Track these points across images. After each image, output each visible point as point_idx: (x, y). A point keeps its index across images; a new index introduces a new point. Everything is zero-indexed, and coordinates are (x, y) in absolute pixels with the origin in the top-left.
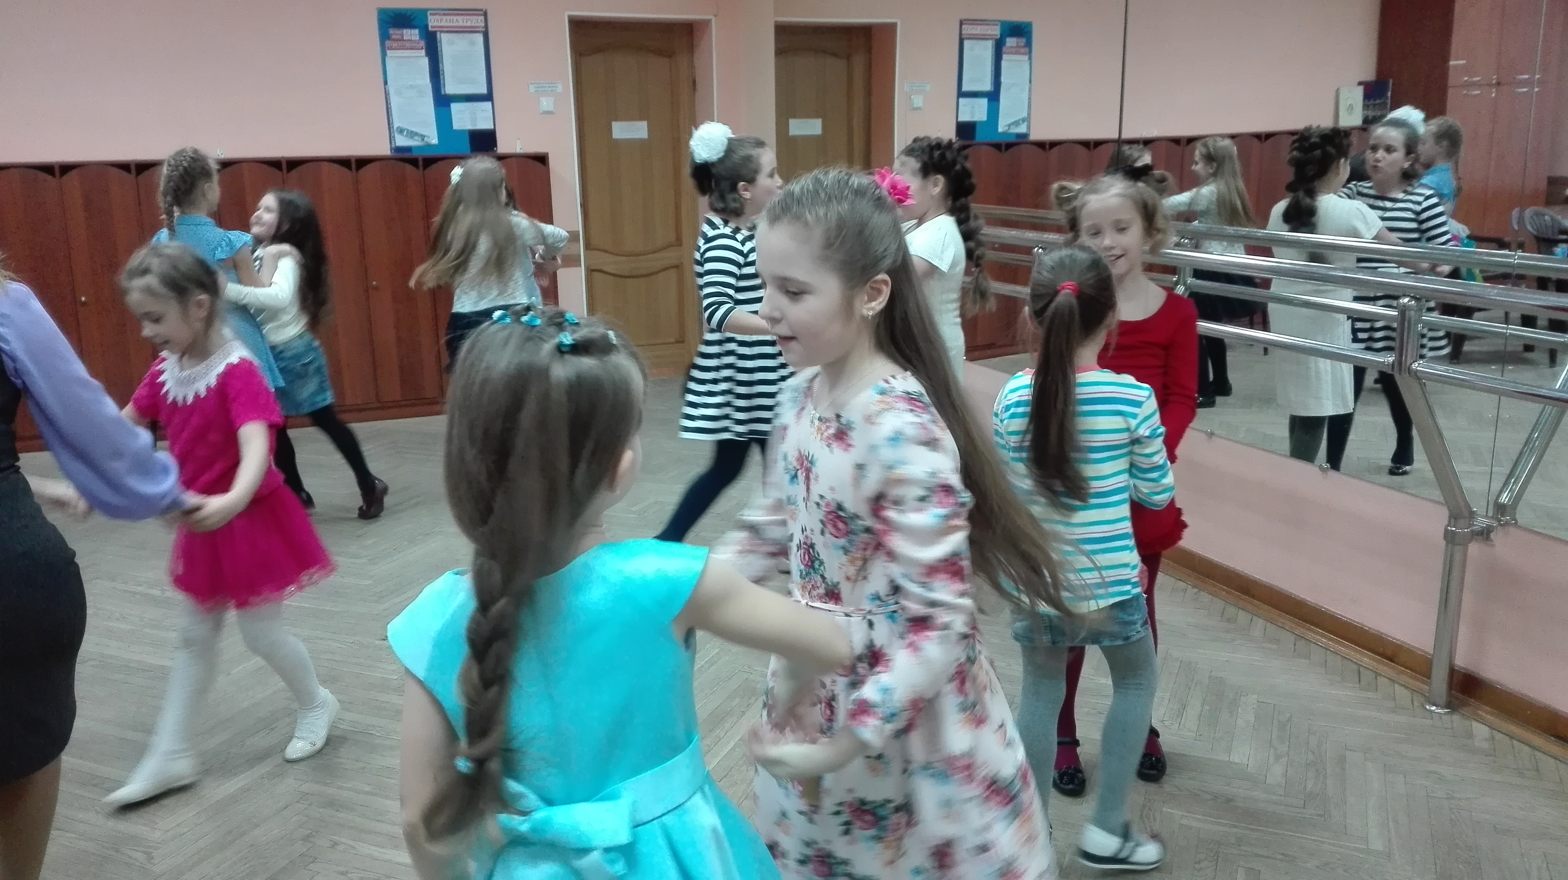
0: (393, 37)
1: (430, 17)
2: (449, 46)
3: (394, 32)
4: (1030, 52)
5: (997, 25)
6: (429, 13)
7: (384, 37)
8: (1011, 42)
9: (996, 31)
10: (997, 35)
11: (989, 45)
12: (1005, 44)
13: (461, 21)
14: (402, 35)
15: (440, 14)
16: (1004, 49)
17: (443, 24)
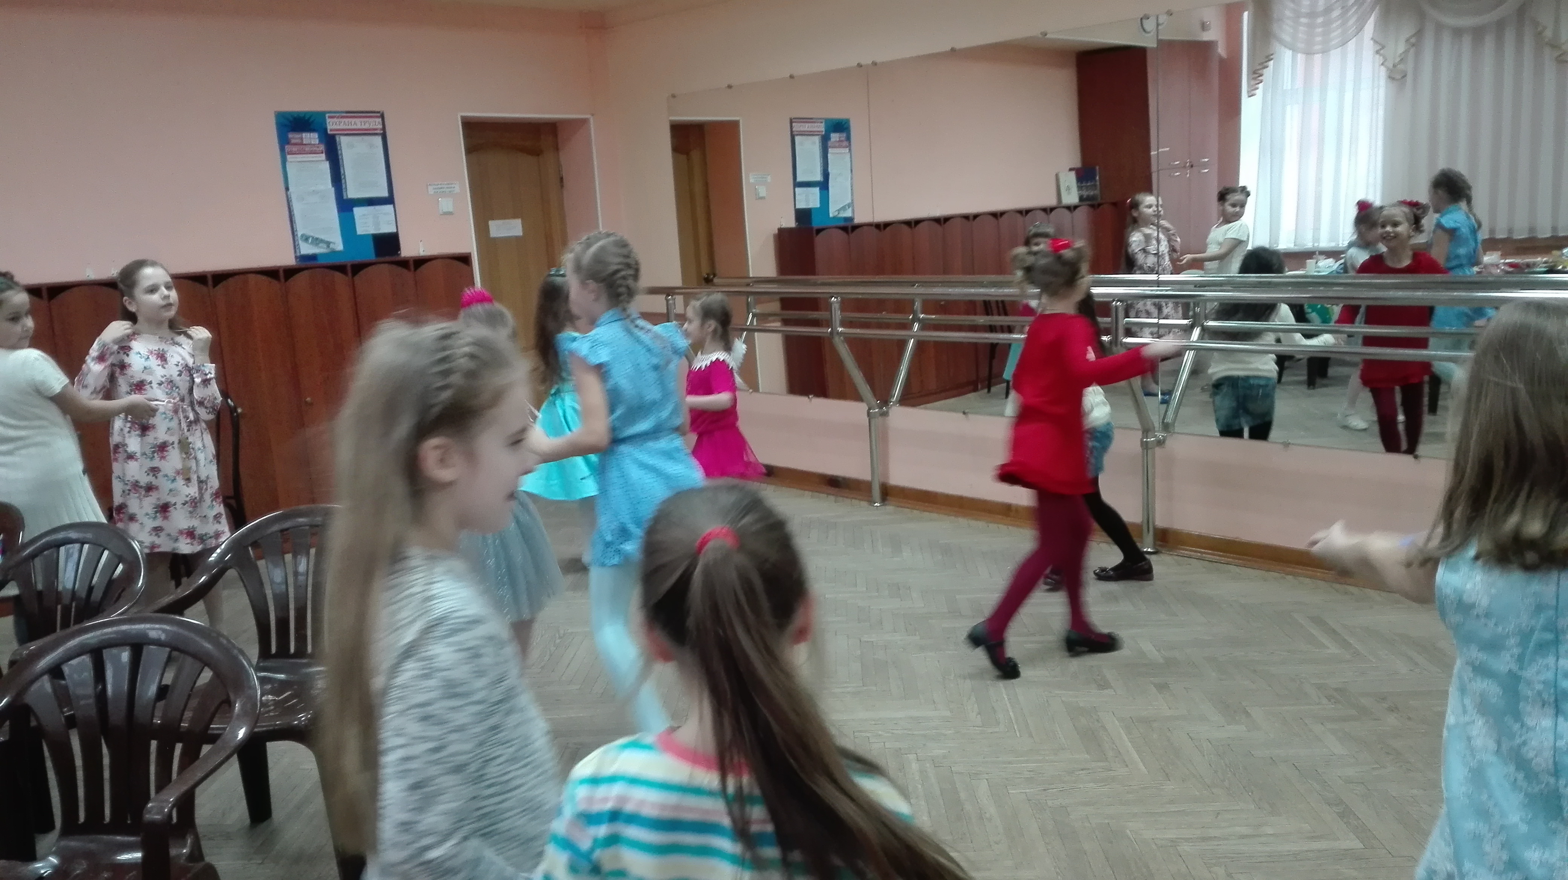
0: (293, 141)
1: (328, 120)
2: (349, 148)
3: (294, 137)
4: (850, 145)
5: (822, 122)
6: (327, 115)
7: (284, 142)
8: (835, 137)
9: (821, 128)
10: (822, 132)
11: (817, 140)
12: (830, 139)
13: (358, 124)
14: (302, 139)
15: (338, 117)
16: (830, 144)
17: (342, 127)
